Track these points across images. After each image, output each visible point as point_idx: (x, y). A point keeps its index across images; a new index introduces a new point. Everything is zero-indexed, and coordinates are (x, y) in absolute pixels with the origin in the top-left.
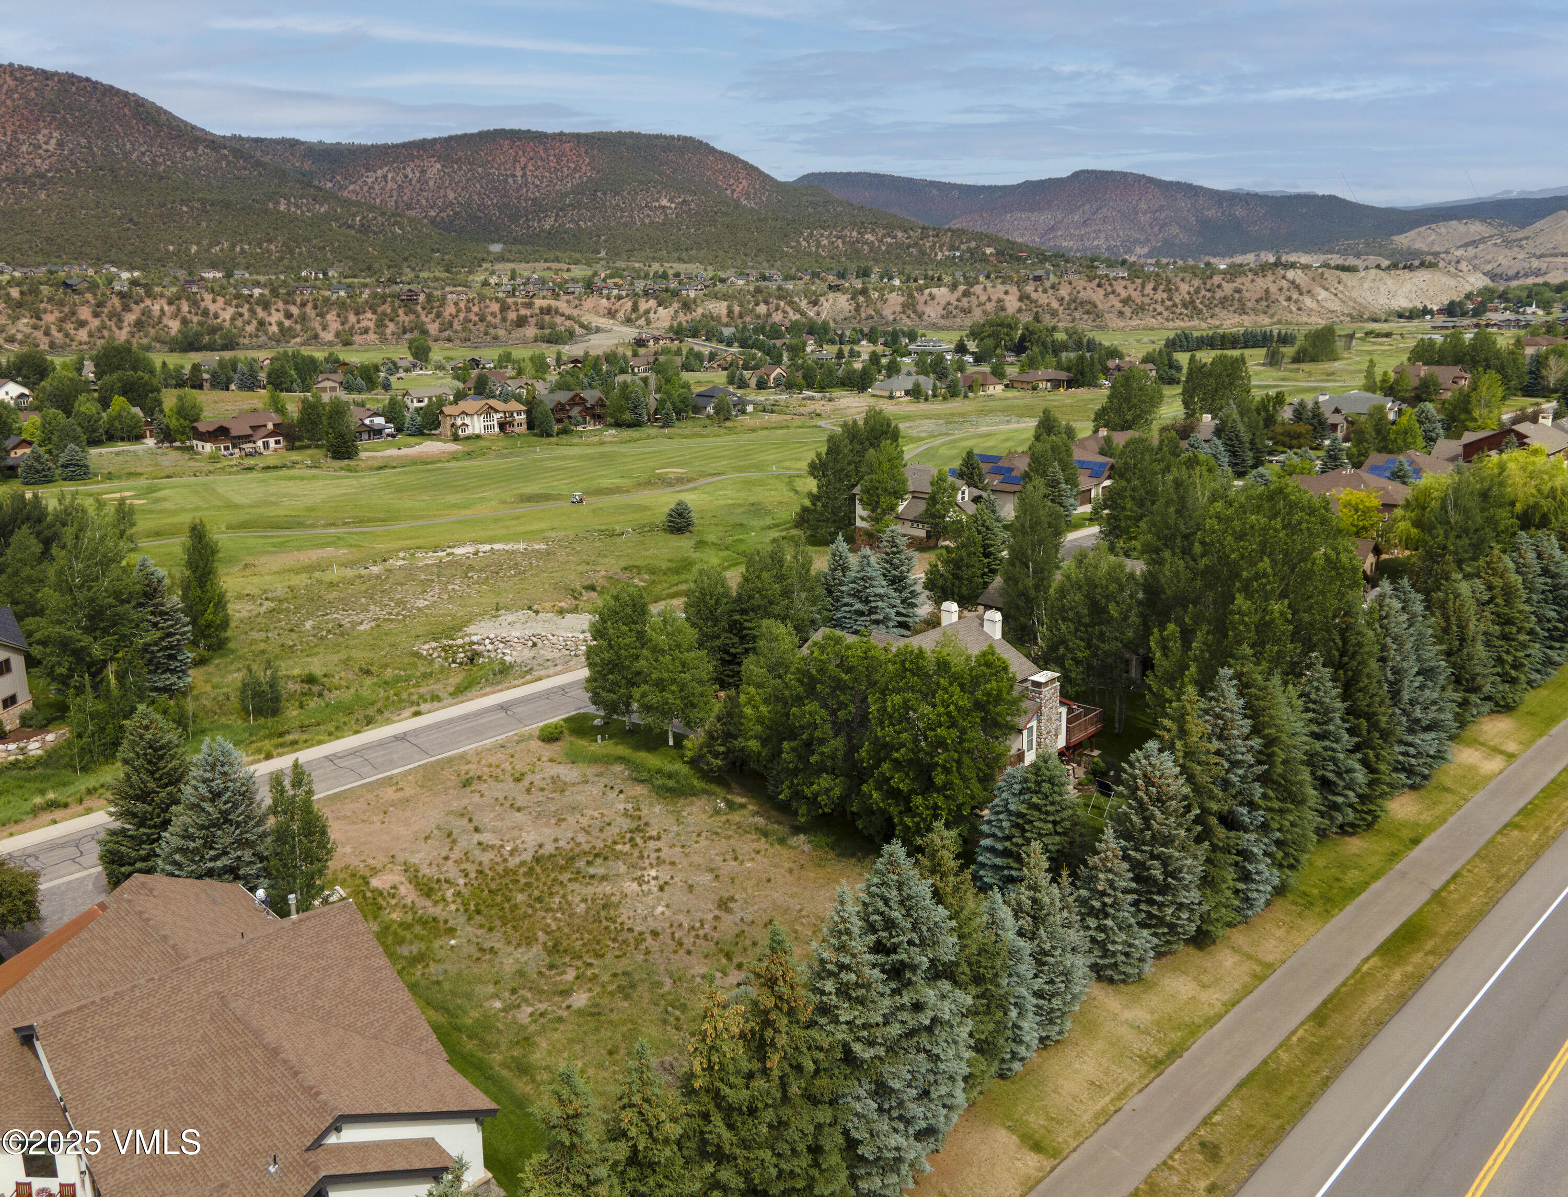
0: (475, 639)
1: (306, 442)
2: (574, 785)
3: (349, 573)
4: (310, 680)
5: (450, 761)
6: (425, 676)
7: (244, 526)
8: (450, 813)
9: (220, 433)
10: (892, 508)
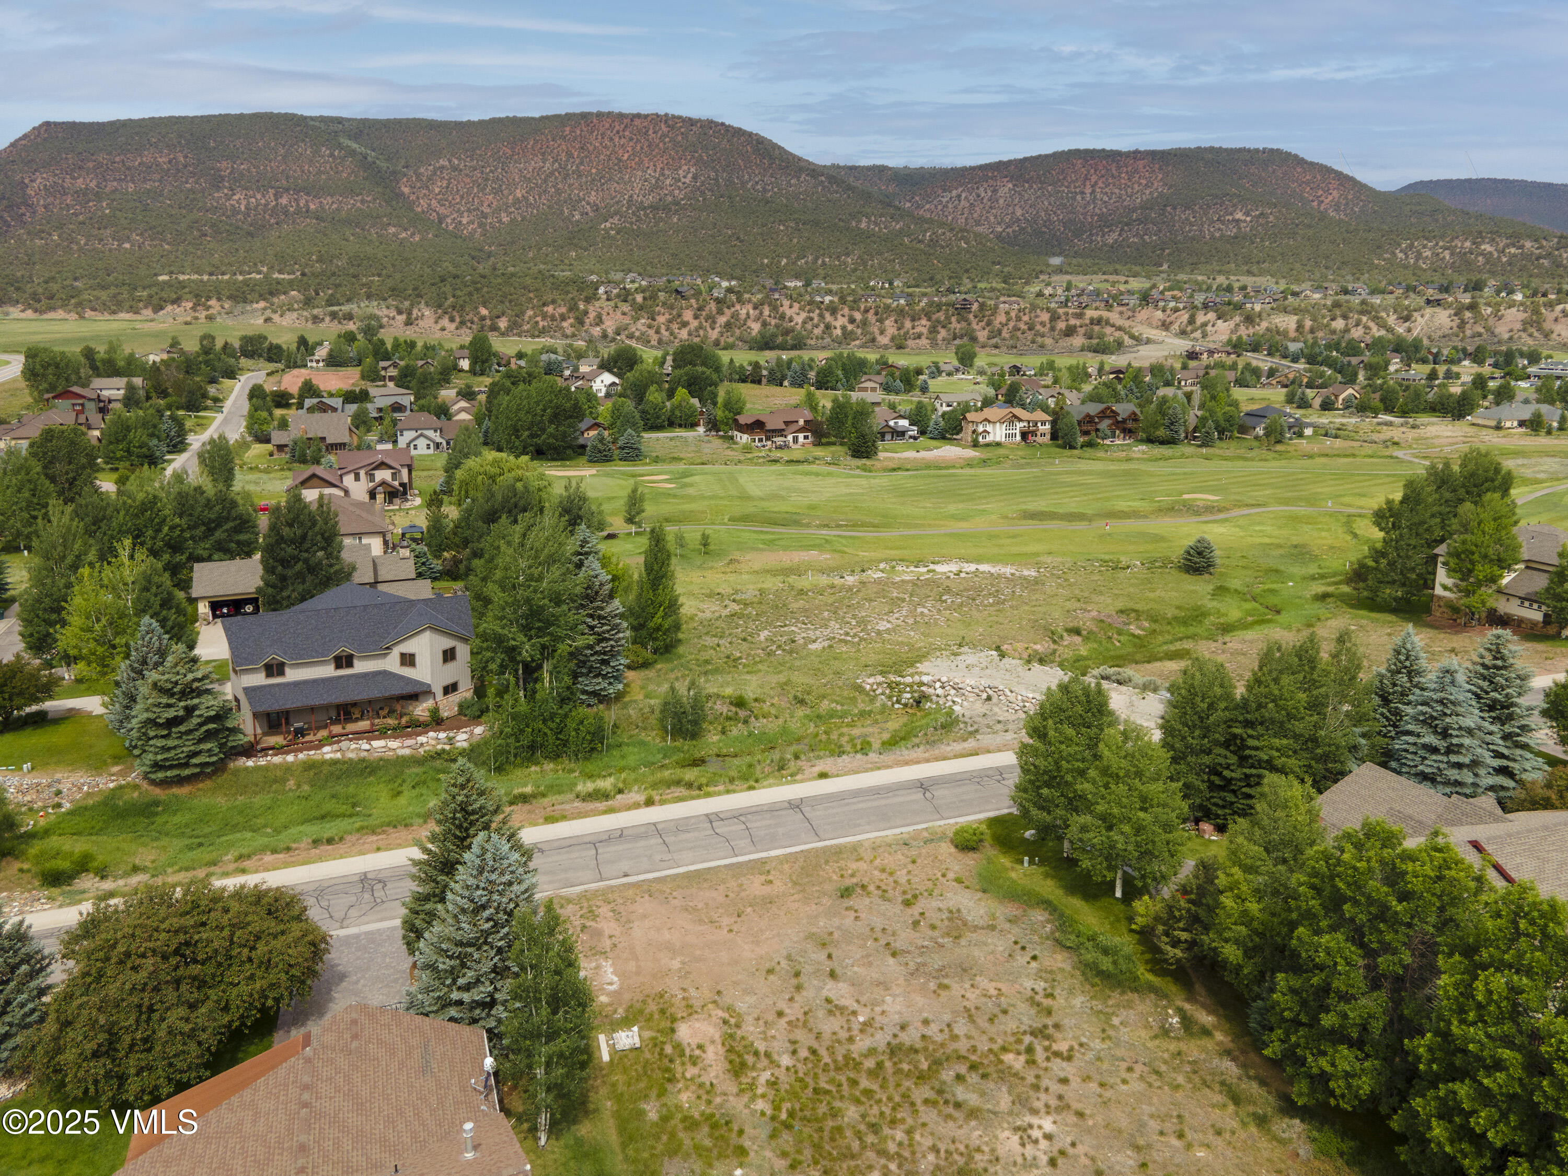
0: (925, 679)
1: (833, 439)
2: (976, 928)
3: (824, 580)
4: (740, 703)
5: (838, 852)
6: (863, 714)
7: (745, 519)
8: (811, 936)
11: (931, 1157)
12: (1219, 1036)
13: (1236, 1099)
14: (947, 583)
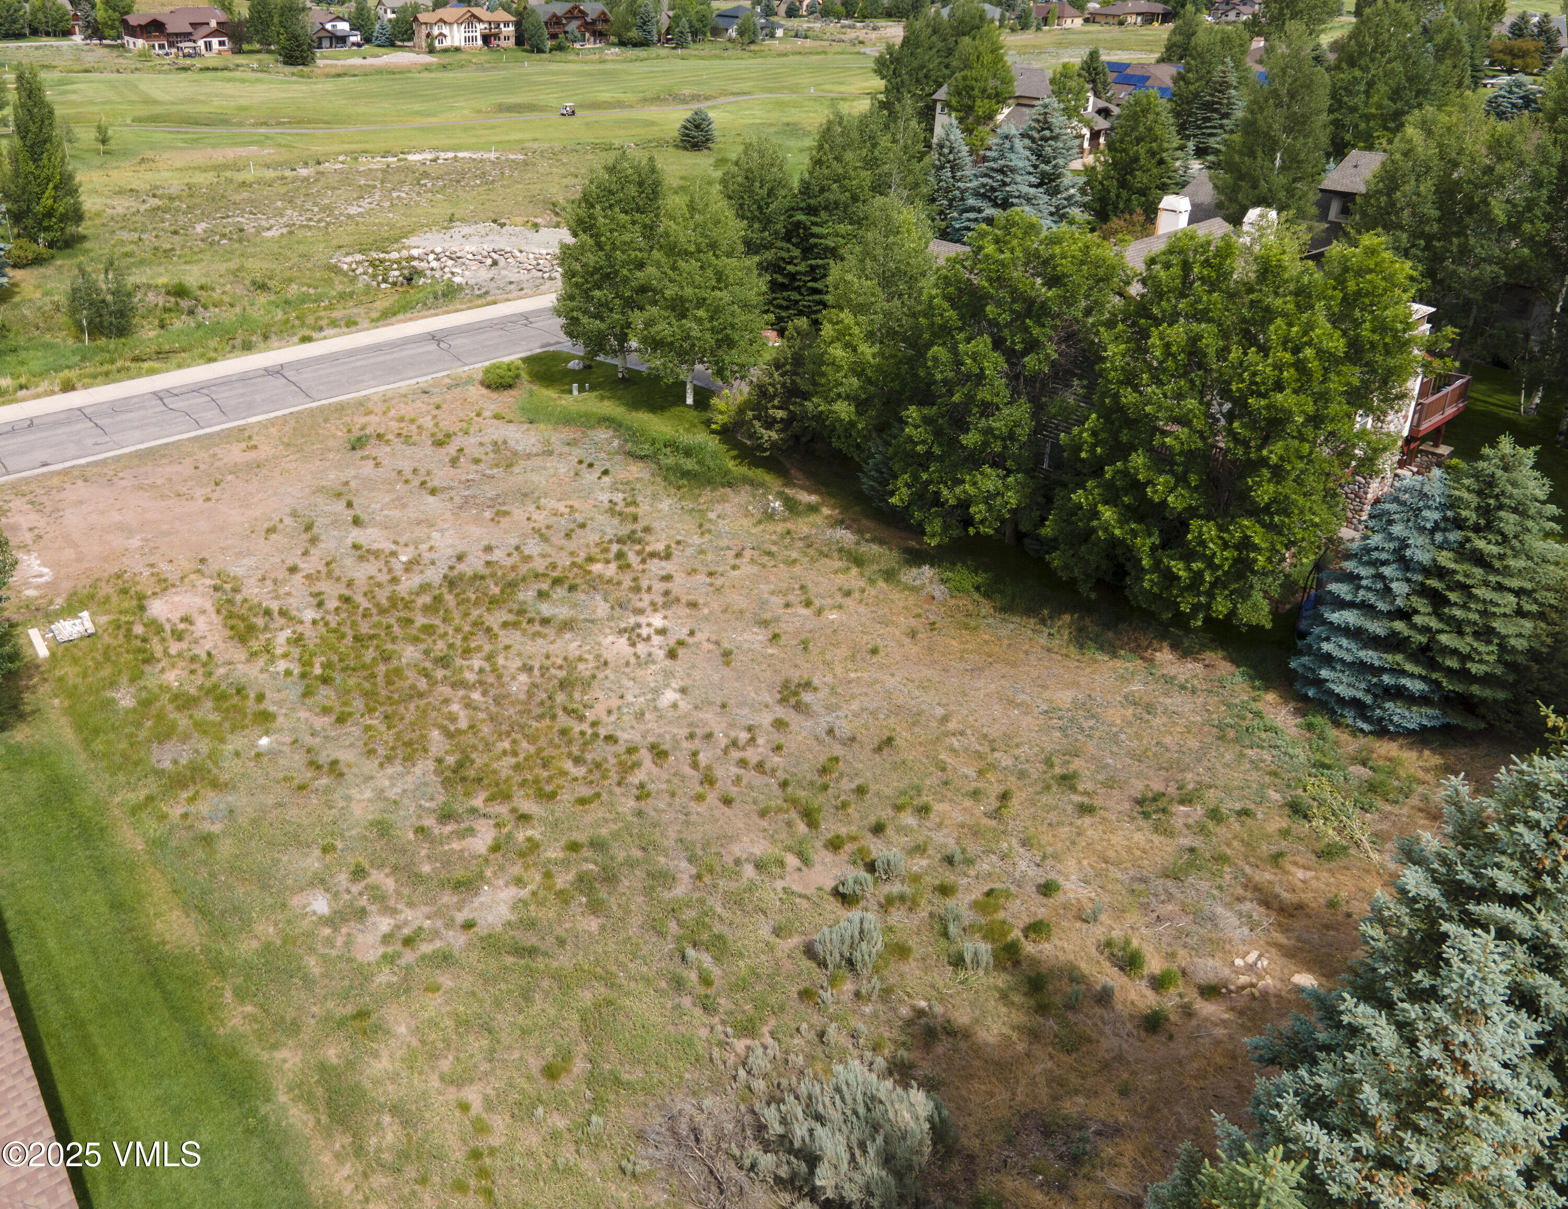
0: (415, 252)
1: (257, 46)
2: (529, 456)
3: (270, 174)
4: (180, 292)
5: (341, 408)
6: (342, 296)
7: (154, 119)
8: (320, 490)
9: (154, 28)
10: (990, 117)
11: (523, 678)
12: (826, 511)
13: (859, 561)
14: (422, 169)
